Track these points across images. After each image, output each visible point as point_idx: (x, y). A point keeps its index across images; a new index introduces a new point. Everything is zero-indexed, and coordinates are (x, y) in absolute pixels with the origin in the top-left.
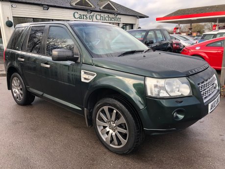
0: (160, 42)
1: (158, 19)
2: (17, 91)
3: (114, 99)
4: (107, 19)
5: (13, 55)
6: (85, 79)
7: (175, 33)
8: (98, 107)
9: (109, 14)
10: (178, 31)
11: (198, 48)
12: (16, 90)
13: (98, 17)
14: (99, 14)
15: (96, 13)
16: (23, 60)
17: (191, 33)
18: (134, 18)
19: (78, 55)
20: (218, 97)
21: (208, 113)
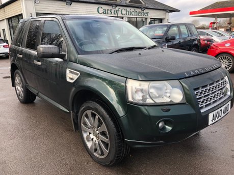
0: (184, 39)
1: (191, 13)
3: (97, 102)
4: (133, 13)
6: (71, 79)
7: (210, 28)
8: (82, 111)
9: (135, 9)
10: (215, 26)
11: (227, 45)
12: (19, 88)
13: (124, 12)
14: (125, 8)
15: (121, 8)
16: (21, 56)
17: (230, 28)
18: (164, 12)
19: (65, 52)
20: (226, 105)
21: (207, 125)
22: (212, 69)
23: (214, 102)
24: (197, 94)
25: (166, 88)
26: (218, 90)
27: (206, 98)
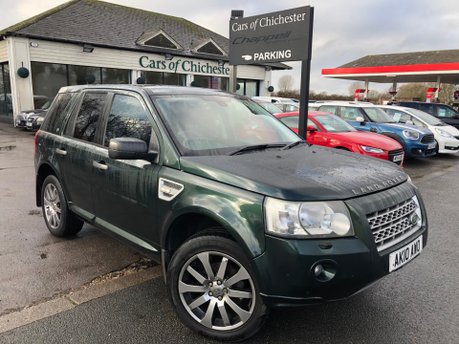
1: (325, 72)
2: (52, 210)
5: (50, 142)
6: (166, 194)
7: (356, 99)
9: (208, 62)
10: (364, 95)
13: (188, 66)
14: (190, 60)
16: (64, 152)
18: (261, 70)
19: (156, 149)
20: (415, 242)
21: (388, 272)
22: (392, 184)
23: (397, 236)
24: (371, 223)
25: (323, 213)
26: (403, 218)
27: (384, 230)
